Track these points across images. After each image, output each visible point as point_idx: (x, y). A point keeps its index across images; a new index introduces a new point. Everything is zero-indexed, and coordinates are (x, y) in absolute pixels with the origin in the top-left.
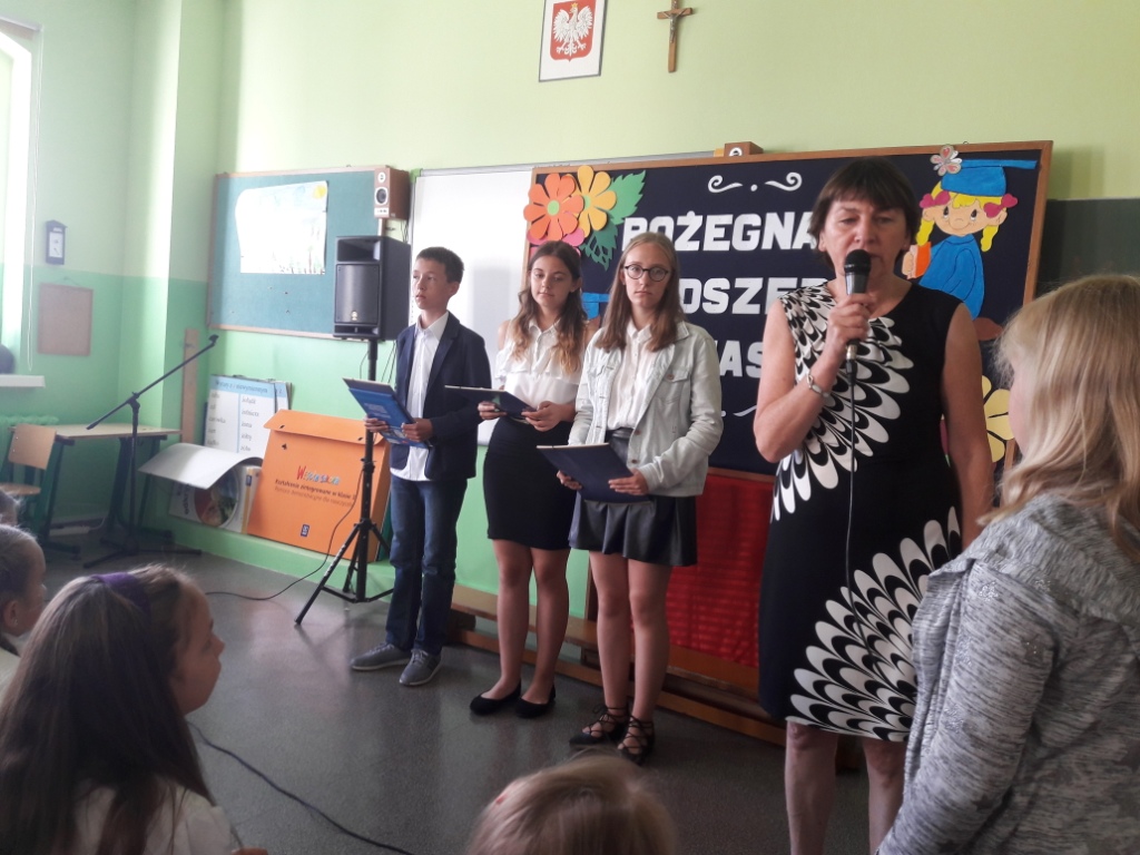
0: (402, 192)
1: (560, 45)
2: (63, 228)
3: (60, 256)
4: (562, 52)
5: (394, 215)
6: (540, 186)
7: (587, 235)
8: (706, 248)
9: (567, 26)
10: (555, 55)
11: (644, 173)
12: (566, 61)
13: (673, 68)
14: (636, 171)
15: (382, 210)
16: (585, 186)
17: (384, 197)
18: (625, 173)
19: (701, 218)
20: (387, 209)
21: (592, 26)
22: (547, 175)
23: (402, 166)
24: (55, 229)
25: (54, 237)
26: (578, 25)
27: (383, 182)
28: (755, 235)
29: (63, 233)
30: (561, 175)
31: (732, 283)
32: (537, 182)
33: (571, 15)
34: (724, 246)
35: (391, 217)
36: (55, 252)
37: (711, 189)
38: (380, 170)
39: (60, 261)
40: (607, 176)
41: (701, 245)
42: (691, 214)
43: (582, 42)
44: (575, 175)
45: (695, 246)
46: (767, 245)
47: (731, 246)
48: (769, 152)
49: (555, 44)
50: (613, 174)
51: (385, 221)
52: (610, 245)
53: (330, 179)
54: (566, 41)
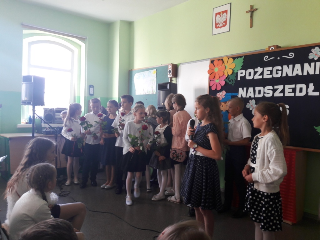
0: (175, 70)
1: (218, 24)
2: (93, 86)
3: (93, 93)
4: (218, 26)
5: (173, 76)
6: (212, 64)
7: (227, 77)
8: (264, 77)
9: (219, 19)
10: (216, 27)
11: (243, 57)
12: (219, 29)
13: (251, 26)
14: (241, 57)
15: (170, 75)
16: (225, 62)
17: (170, 72)
18: (237, 58)
19: (262, 69)
20: (171, 75)
21: (227, 18)
22: (214, 61)
23: (175, 63)
24: (92, 87)
25: (91, 89)
26: (223, 18)
27: (170, 68)
28: (280, 72)
29: (93, 88)
30: (218, 60)
31: (273, 87)
32: (211, 63)
33: (220, 16)
34: (270, 76)
35: (172, 77)
36: (92, 93)
37: (265, 60)
38: (169, 65)
39: (93, 95)
40: (232, 59)
41: (263, 77)
42: (259, 68)
43: (224, 22)
44: (222, 60)
45: (261, 77)
46: (284, 75)
47: (272, 76)
48: (283, 47)
49: (216, 24)
50: (234, 58)
51: (171, 78)
52: (234, 79)
53: (157, 69)
54: (219, 23)
